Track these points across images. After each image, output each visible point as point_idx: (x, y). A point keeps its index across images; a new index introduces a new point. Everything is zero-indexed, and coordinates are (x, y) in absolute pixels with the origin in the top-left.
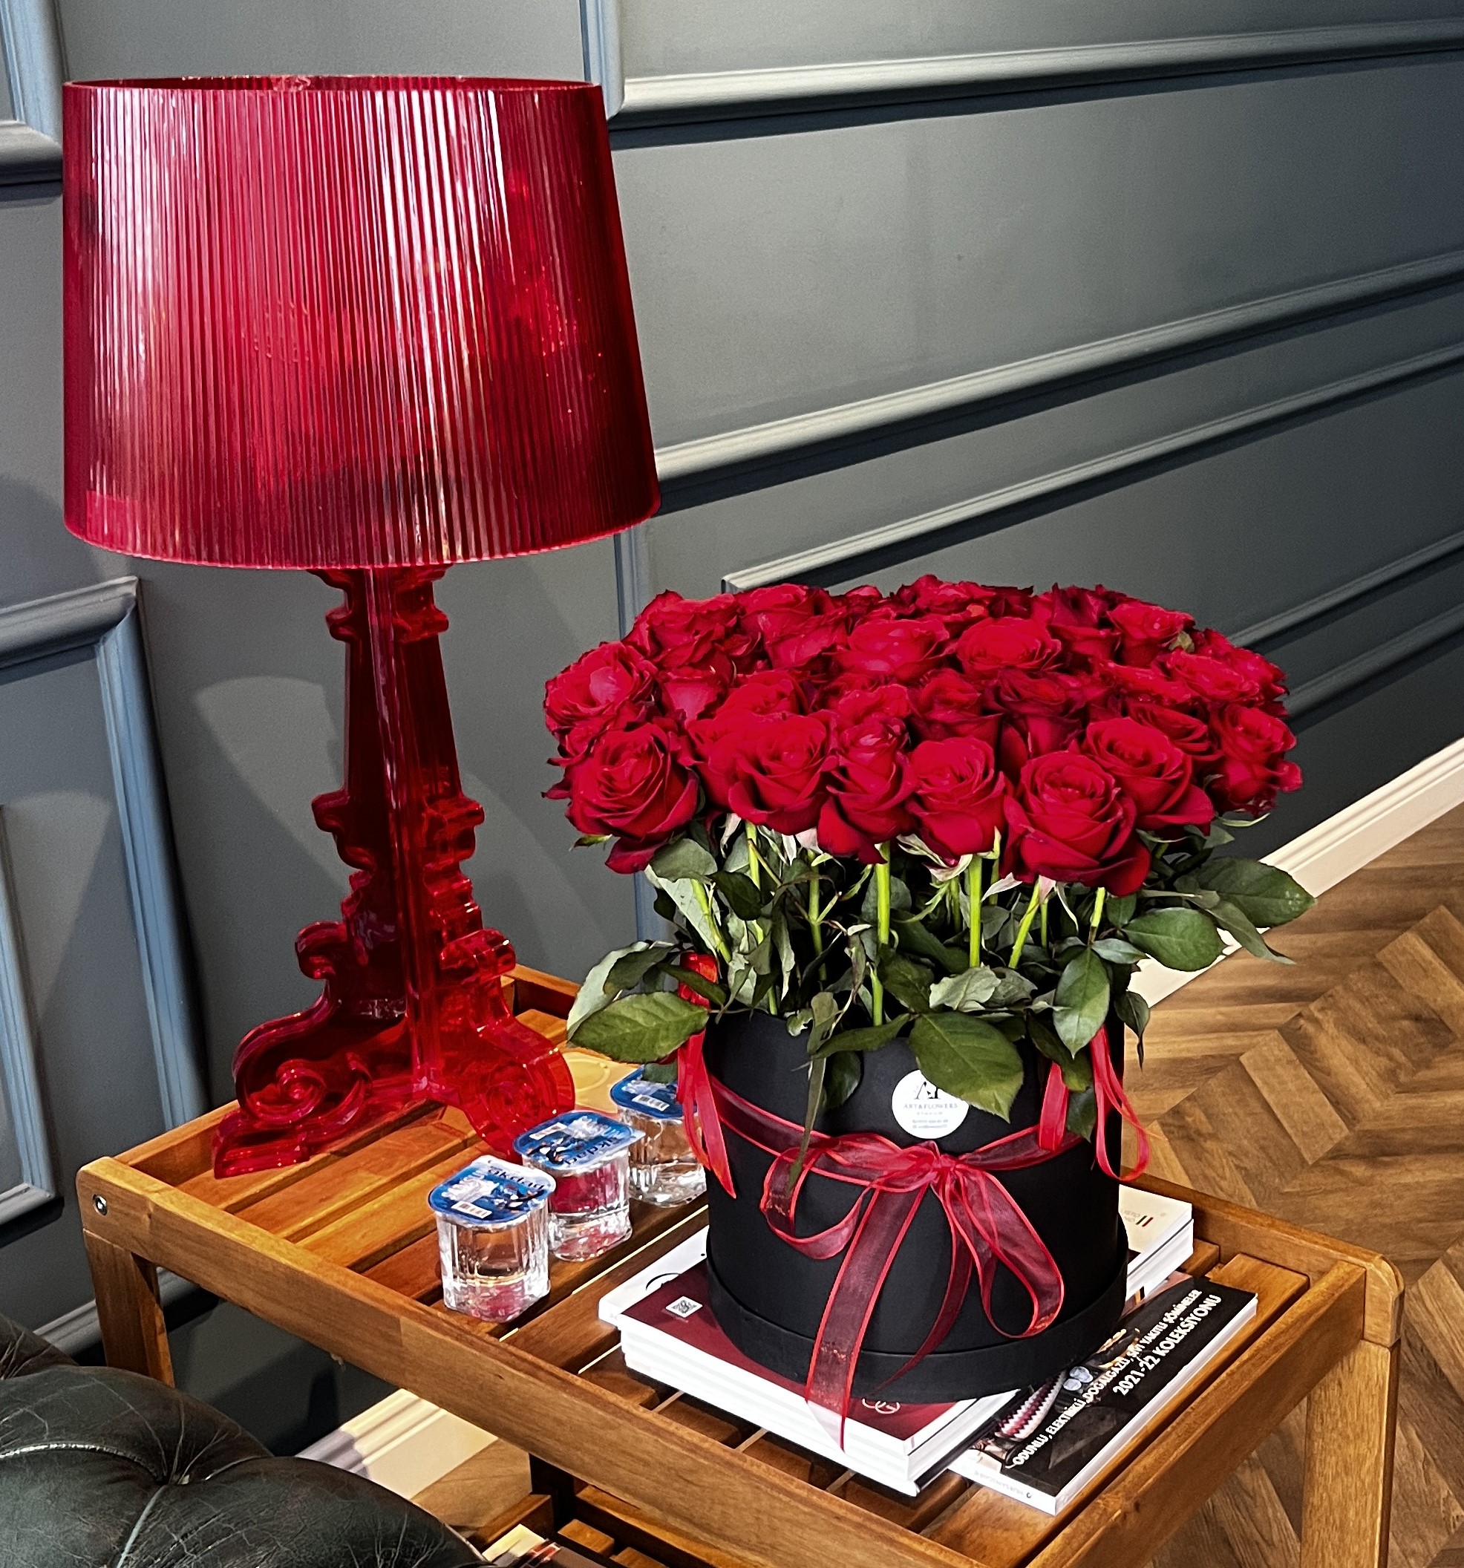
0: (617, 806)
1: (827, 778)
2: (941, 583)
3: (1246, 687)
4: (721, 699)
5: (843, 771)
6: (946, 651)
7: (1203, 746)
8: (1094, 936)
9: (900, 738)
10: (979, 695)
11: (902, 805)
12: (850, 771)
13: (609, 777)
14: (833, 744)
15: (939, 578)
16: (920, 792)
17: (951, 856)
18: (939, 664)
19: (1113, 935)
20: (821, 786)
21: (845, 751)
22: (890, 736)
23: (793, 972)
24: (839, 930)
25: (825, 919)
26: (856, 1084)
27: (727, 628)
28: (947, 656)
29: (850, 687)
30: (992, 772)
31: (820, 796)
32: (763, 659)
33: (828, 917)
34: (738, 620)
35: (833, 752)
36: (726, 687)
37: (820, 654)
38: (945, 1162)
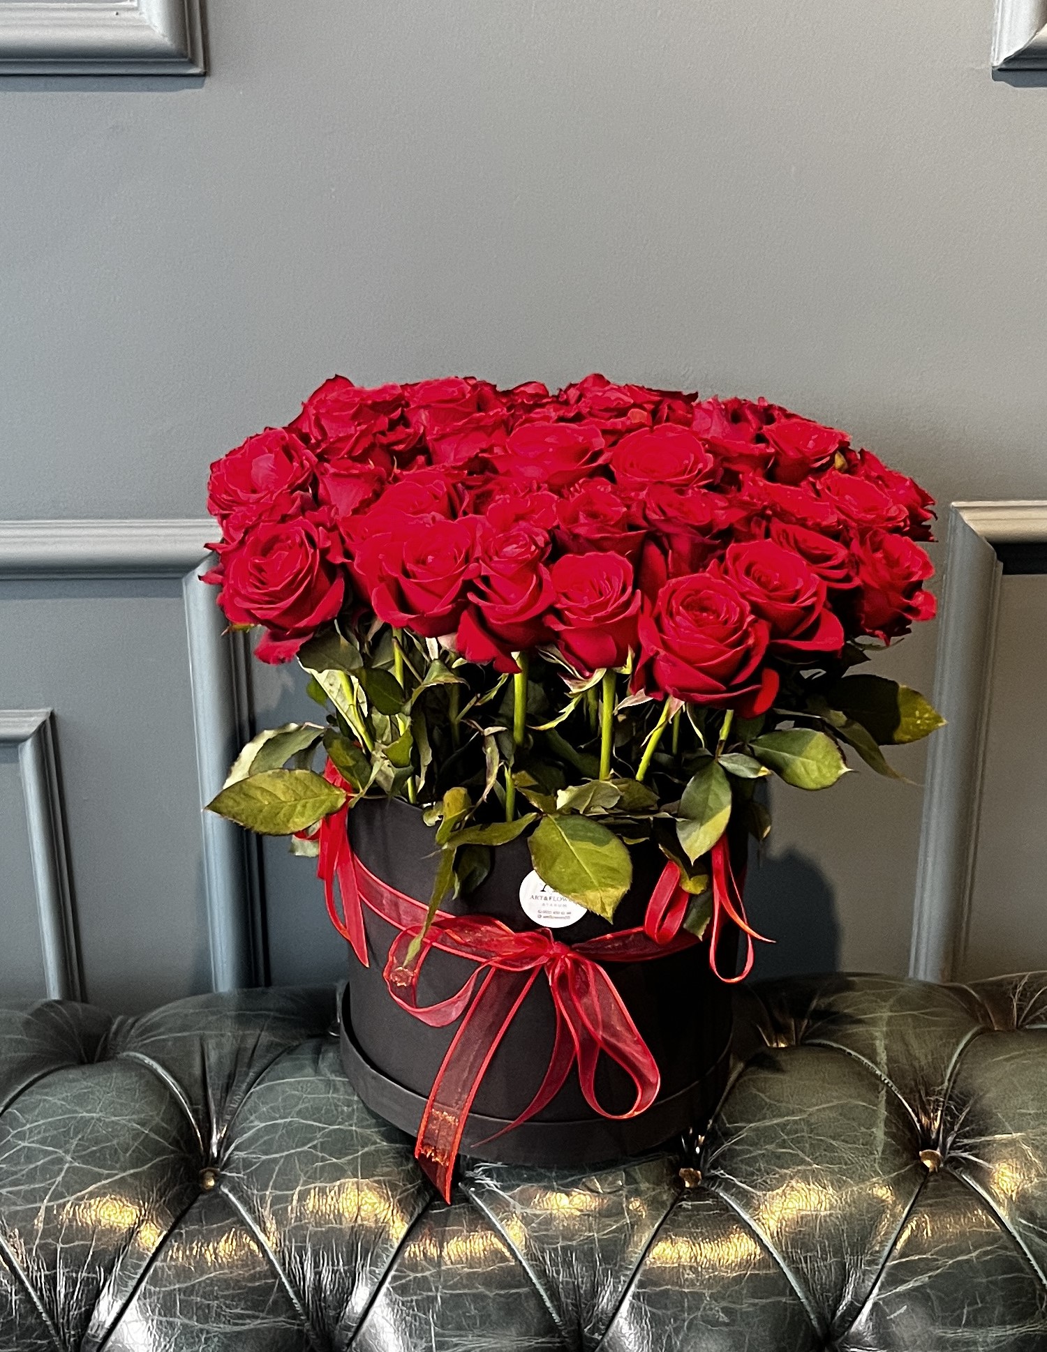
0: (267, 599)
1: (469, 586)
2: (608, 383)
3: (893, 512)
4: (377, 495)
5: (486, 580)
6: (600, 461)
7: (840, 574)
8: (721, 750)
9: (543, 551)
10: (625, 509)
11: (539, 617)
12: (492, 581)
13: (259, 569)
14: (478, 552)
15: (607, 377)
16: (558, 606)
17: (587, 668)
18: (593, 474)
19: (739, 750)
20: (462, 593)
21: (487, 558)
22: (533, 548)
23: (430, 767)
24: (477, 730)
25: (464, 718)
26: (485, 874)
27: (391, 421)
28: (600, 466)
29: (503, 491)
30: (630, 590)
31: (461, 604)
32: (422, 454)
33: (467, 716)
34: (402, 411)
35: (477, 560)
36: (381, 481)
37: (477, 455)
38: (556, 949)
